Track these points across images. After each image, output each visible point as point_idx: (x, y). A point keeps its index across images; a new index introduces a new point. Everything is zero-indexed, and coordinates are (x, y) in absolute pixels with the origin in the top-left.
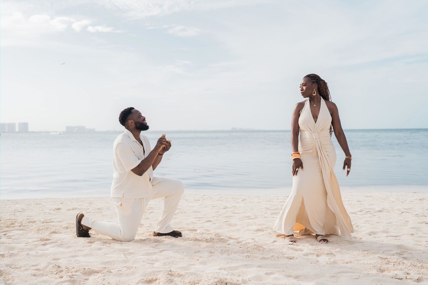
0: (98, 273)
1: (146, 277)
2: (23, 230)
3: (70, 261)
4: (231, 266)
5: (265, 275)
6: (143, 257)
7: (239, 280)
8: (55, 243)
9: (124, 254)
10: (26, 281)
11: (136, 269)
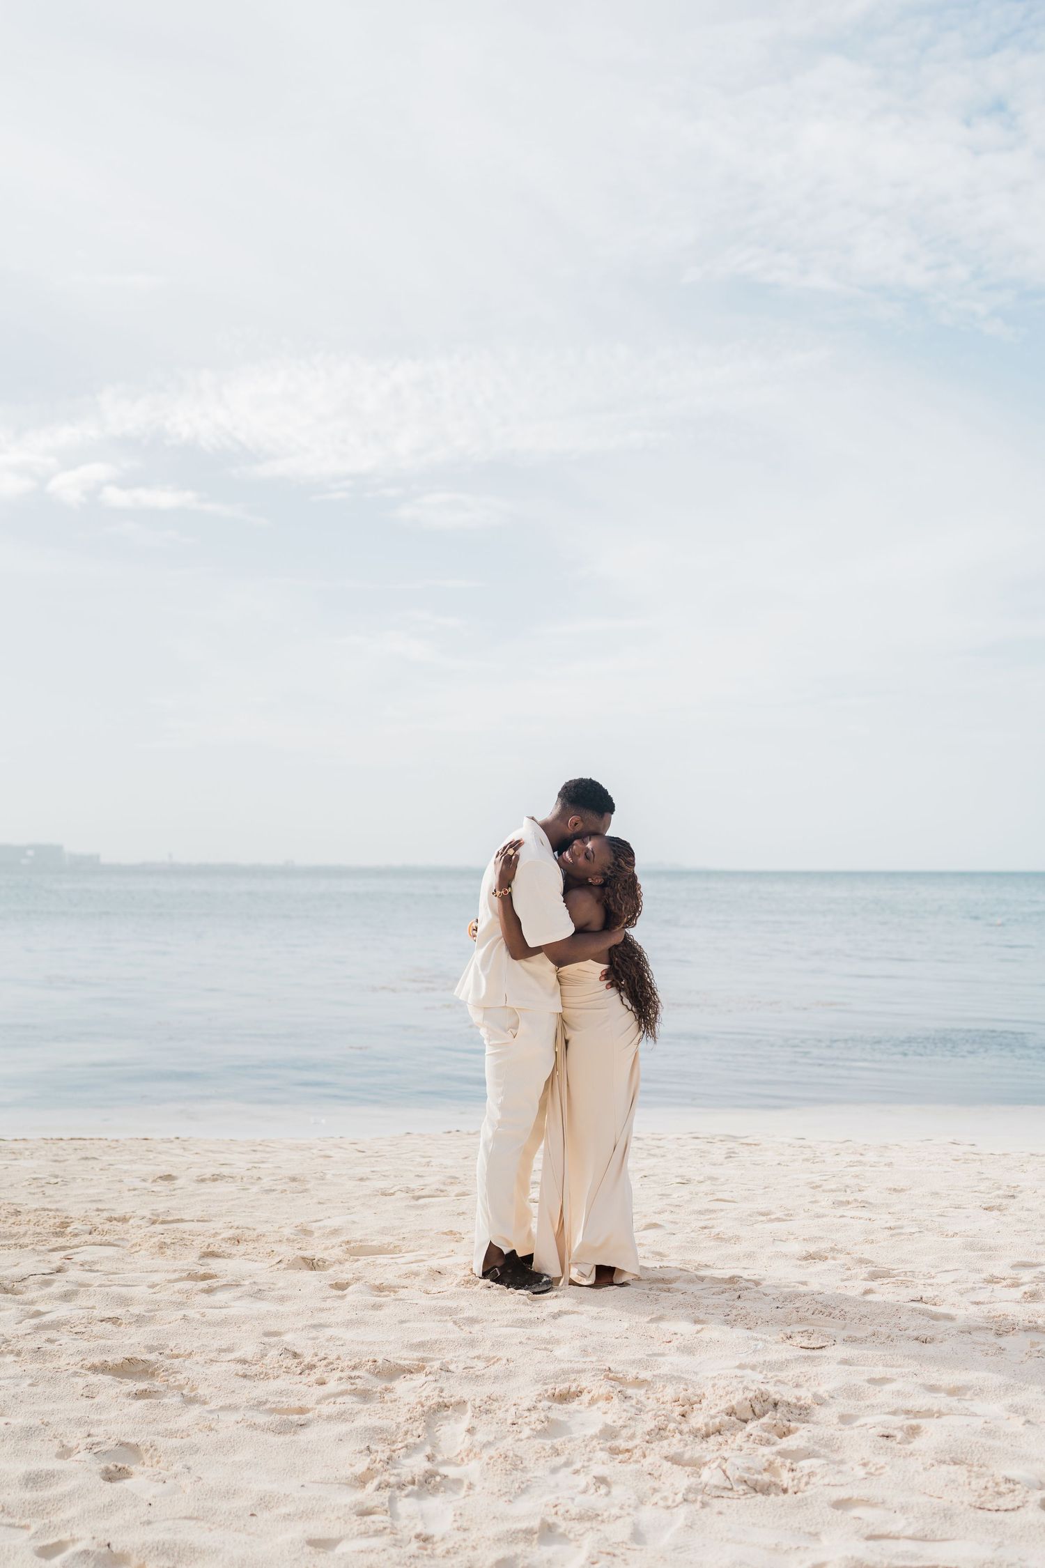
0: (412, 1372)
1: (550, 1387)
2: (109, 1244)
3: (314, 1339)
4: (768, 1359)
5: (868, 1385)
6: (513, 1330)
7: (801, 1397)
8: (237, 1285)
9: (455, 1323)
10: (233, 1391)
11: (511, 1364)
